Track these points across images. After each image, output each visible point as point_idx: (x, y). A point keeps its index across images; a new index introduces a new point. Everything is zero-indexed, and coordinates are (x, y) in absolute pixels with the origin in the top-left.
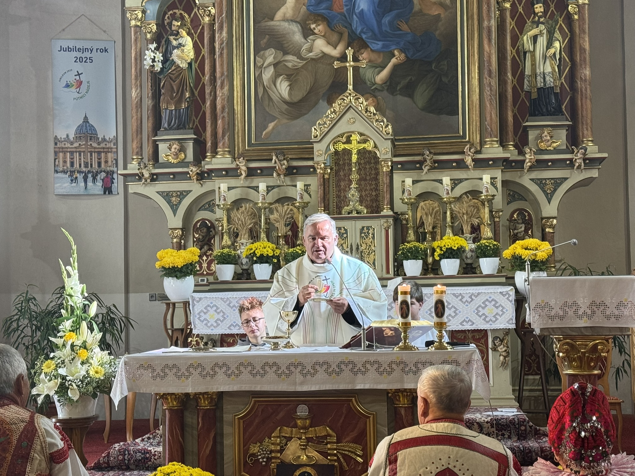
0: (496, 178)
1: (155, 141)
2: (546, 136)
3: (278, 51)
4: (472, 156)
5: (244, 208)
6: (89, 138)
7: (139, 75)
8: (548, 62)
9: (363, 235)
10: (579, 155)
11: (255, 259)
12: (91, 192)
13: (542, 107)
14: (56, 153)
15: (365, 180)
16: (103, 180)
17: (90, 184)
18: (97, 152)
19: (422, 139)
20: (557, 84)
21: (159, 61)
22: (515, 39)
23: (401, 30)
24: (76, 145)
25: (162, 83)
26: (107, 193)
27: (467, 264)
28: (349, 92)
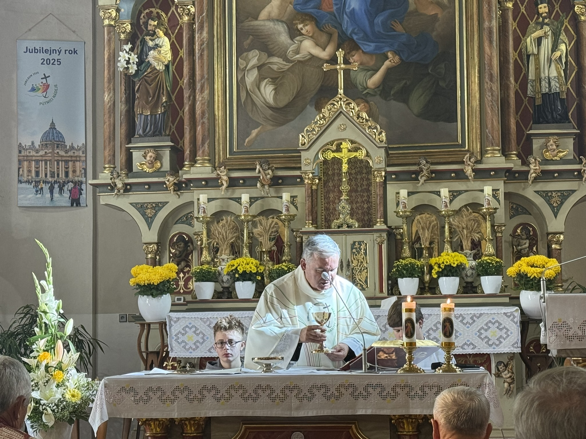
0: (498, 190)
1: (130, 148)
2: (551, 145)
3: (263, 53)
4: (472, 166)
5: (224, 222)
6: (56, 146)
7: (112, 78)
8: (553, 66)
9: (354, 250)
11: (237, 276)
12: (58, 204)
13: (547, 113)
14: (20, 162)
15: (356, 191)
16: (70, 191)
17: (56, 195)
18: (64, 161)
19: (418, 148)
20: (564, 90)
21: (133, 63)
22: (518, 41)
23: (395, 31)
24: (42, 153)
25: (137, 87)
26: (75, 205)
27: (467, 283)
28: (340, 96)
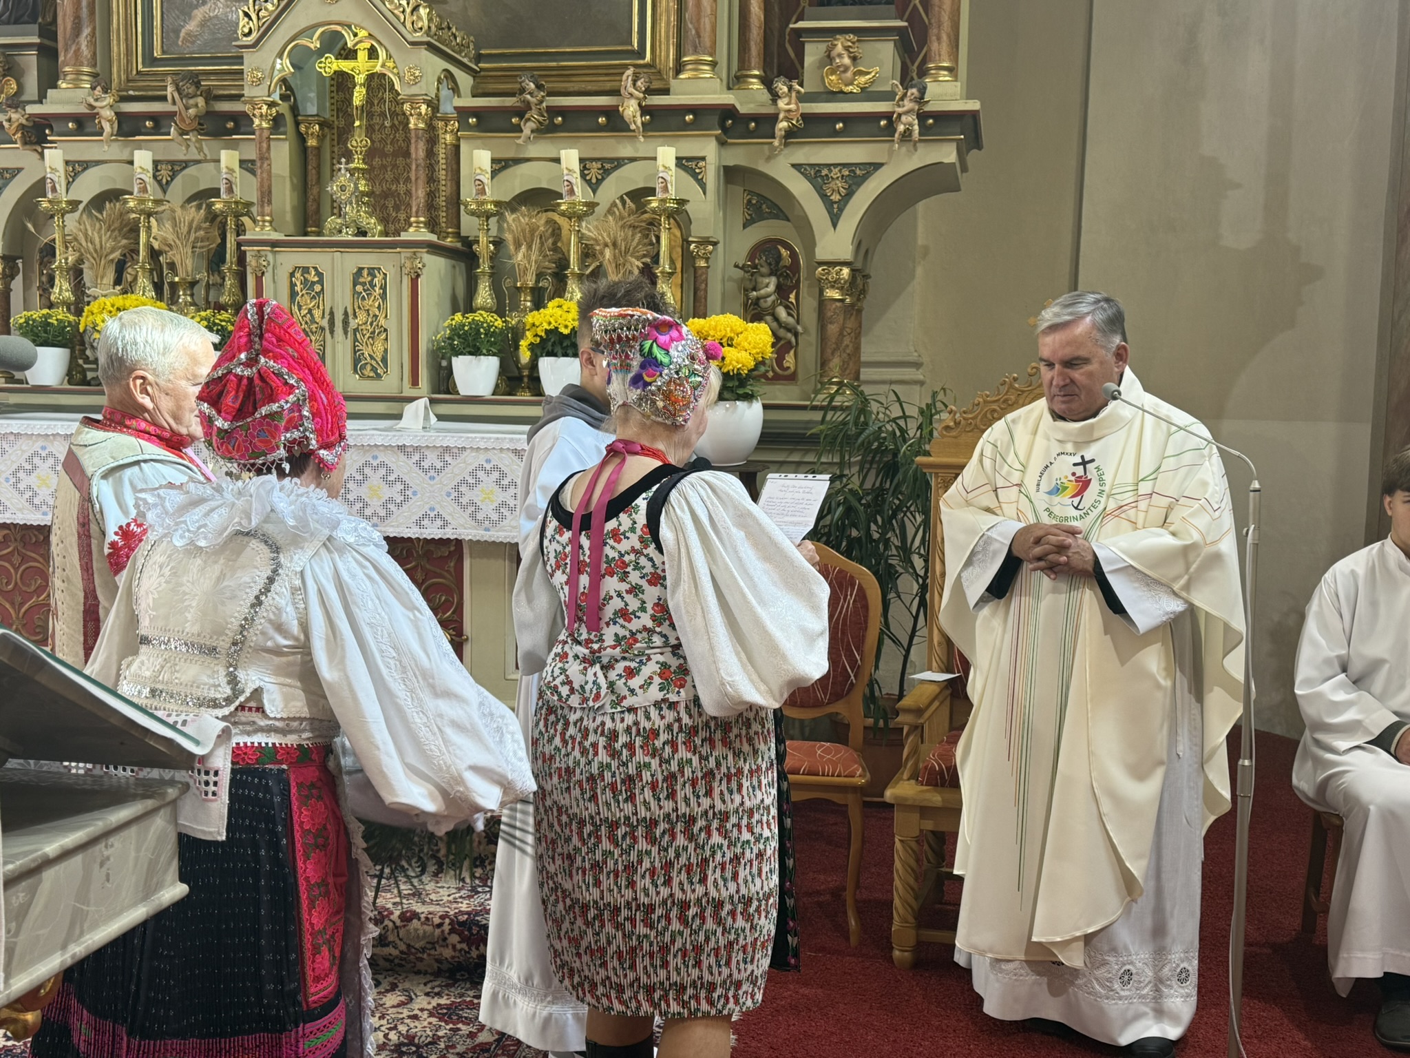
0: (703, 159)
2: (840, 55)
4: (637, 98)
9: (359, 288)
10: (908, 105)
